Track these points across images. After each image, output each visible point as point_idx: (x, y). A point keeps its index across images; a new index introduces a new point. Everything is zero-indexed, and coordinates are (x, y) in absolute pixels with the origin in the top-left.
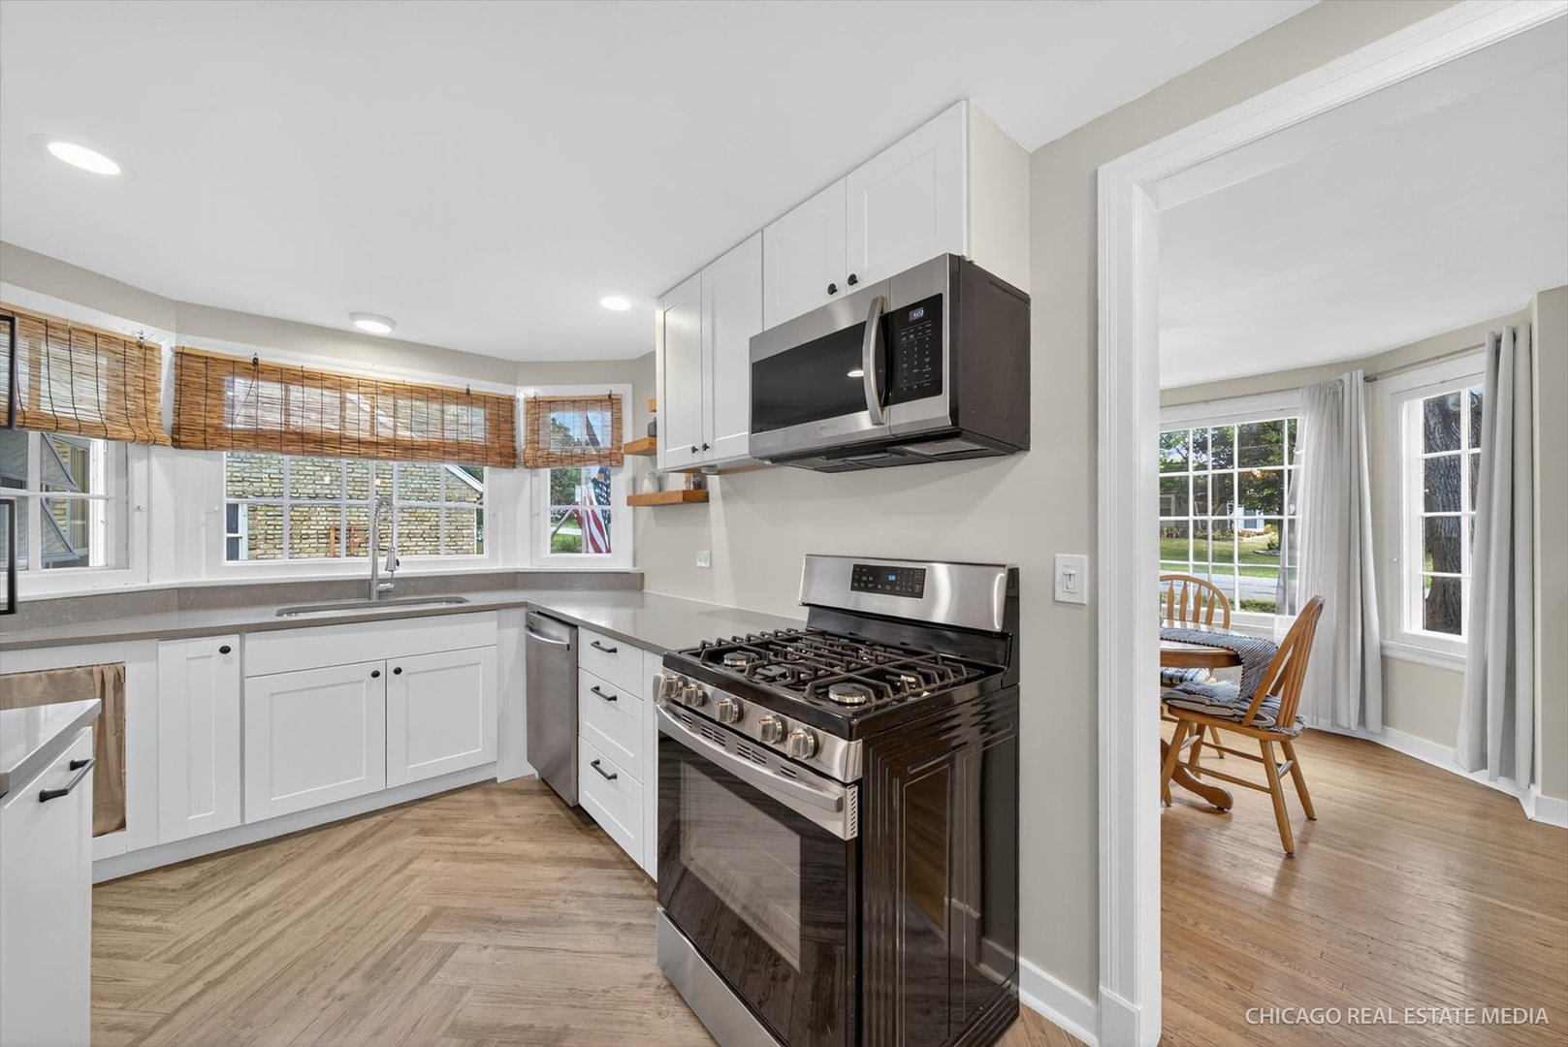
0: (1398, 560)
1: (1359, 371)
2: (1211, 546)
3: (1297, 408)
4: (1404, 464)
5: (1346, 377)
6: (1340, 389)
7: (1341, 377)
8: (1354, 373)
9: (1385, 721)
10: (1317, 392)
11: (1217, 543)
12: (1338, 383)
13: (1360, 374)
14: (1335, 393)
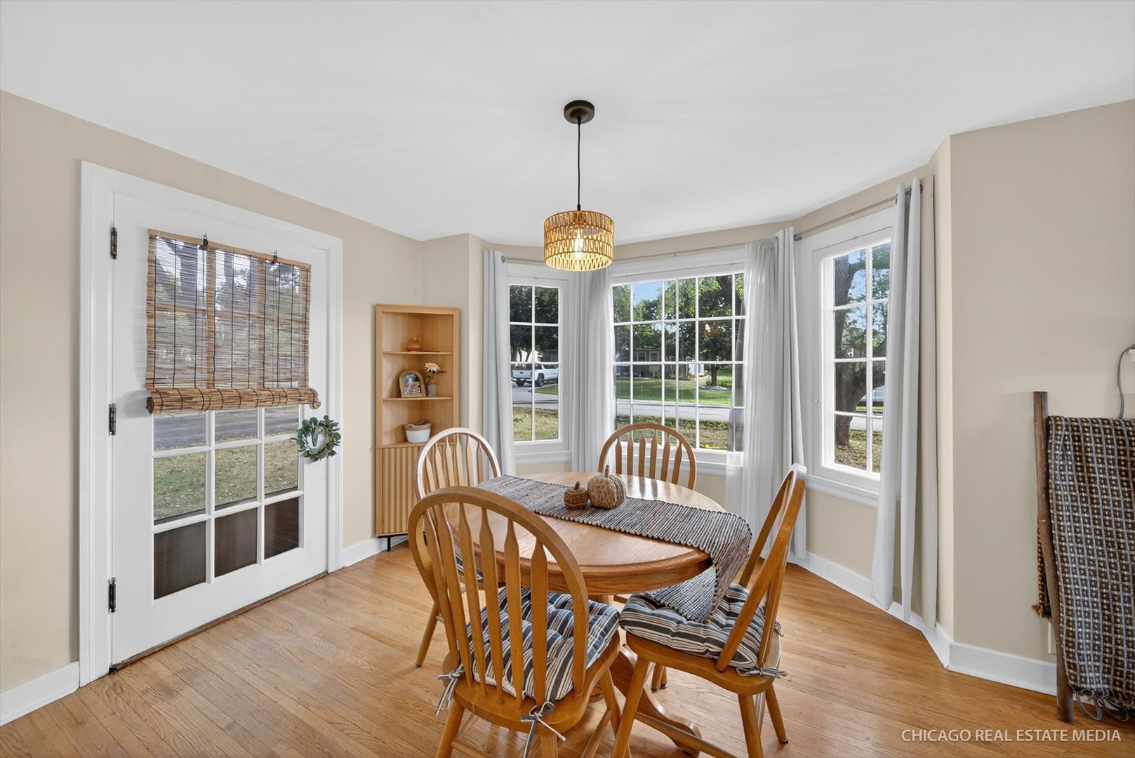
0: (818, 401)
1: (790, 228)
2: (677, 384)
3: (743, 263)
4: (822, 314)
5: (780, 234)
6: (776, 245)
7: (776, 235)
8: (787, 230)
9: (809, 546)
10: (759, 247)
11: (681, 381)
12: (774, 240)
13: (791, 232)
14: (772, 249)
